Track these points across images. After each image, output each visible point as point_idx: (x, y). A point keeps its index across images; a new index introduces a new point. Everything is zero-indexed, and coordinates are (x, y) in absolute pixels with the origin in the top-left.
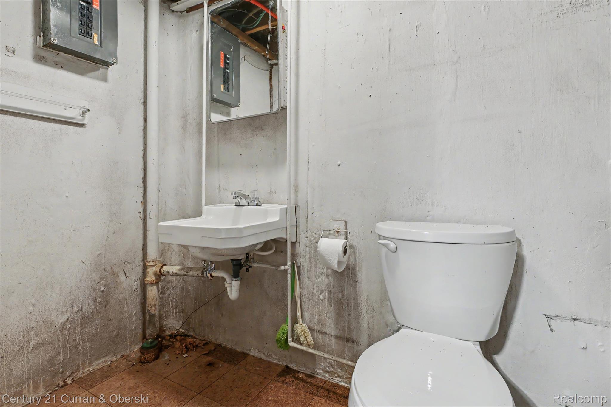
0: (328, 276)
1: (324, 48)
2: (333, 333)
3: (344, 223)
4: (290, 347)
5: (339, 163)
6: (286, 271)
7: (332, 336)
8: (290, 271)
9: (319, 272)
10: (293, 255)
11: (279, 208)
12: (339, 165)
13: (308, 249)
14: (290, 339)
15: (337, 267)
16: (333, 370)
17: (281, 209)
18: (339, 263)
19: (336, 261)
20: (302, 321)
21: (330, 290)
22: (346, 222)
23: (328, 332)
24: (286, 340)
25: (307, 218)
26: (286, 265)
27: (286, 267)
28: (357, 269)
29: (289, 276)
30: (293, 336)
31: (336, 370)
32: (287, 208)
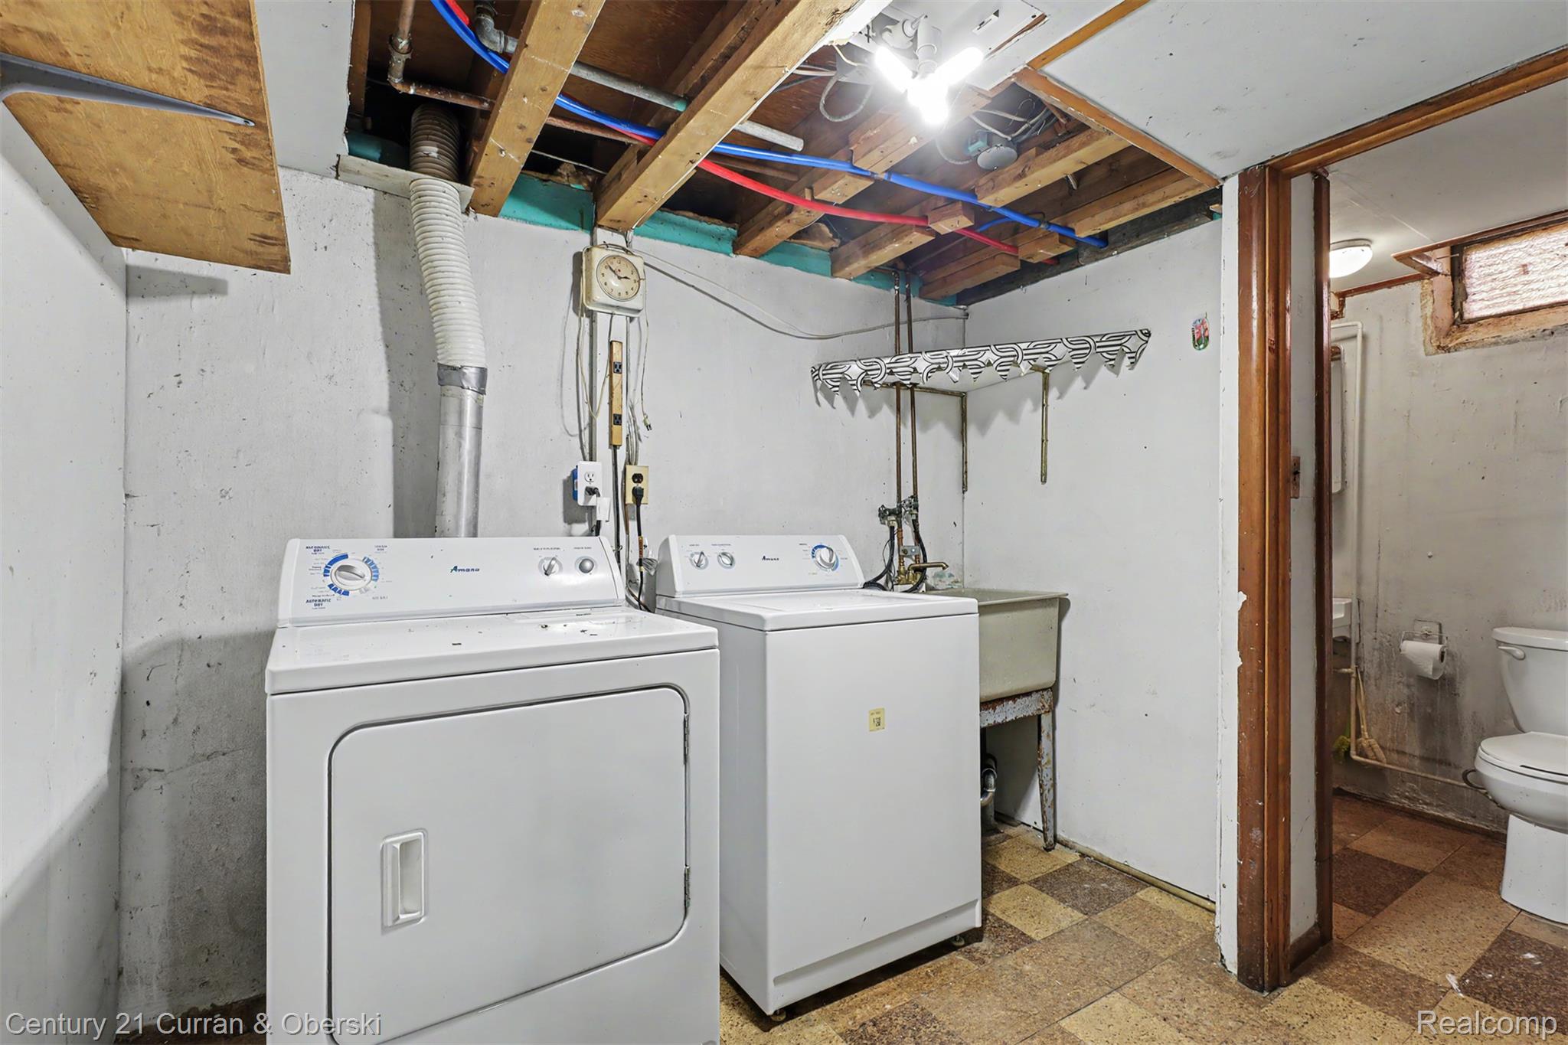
0: (1408, 686)
1: (1407, 415)
2: (1417, 753)
3: (1438, 626)
4: (1352, 759)
5: (1430, 554)
6: (1349, 675)
7: (1414, 756)
8: (1354, 675)
9: (1394, 681)
10: (1358, 659)
11: (1344, 603)
12: (1430, 557)
13: (1376, 653)
14: (1353, 752)
15: (1431, 673)
16: (1415, 795)
17: (1346, 604)
18: (1435, 670)
19: (1431, 667)
20: (1369, 735)
21: (1412, 702)
22: (1440, 625)
23: (1407, 750)
24: (1347, 753)
25: (1377, 616)
26: (1349, 667)
27: (1350, 670)
28: (1458, 679)
29: (1353, 681)
30: (1356, 749)
31: (1420, 795)
32: (1351, 604)
